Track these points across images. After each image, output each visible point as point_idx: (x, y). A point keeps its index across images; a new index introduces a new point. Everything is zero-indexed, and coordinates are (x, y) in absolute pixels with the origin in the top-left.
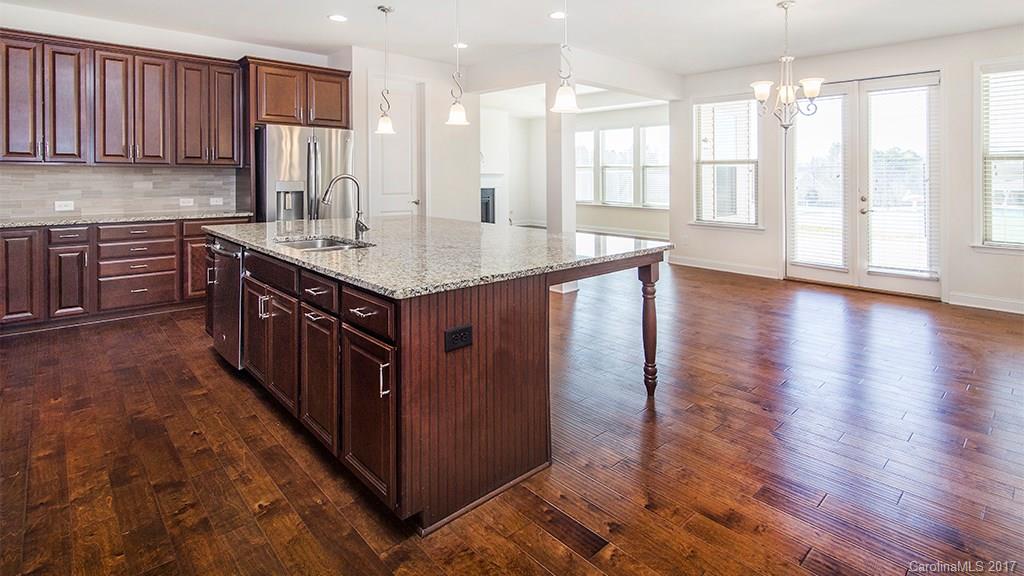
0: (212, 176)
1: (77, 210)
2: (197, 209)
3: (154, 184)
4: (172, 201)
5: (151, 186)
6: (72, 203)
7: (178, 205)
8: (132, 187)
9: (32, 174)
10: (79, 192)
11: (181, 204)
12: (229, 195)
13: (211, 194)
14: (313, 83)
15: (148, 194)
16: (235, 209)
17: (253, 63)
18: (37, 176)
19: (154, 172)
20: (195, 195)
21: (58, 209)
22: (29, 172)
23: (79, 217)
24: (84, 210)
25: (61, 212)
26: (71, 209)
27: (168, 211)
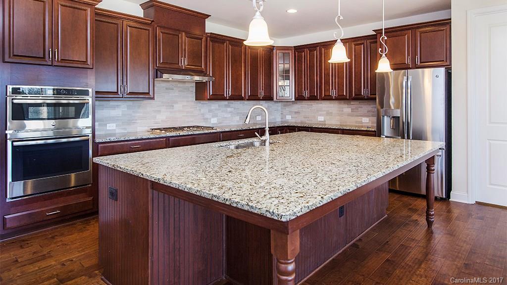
1: (325, 121)
2: (371, 125)
3: (352, 109)
4: (359, 119)
5: (350, 111)
6: (323, 117)
7: (362, 121)
8: (342, 111)
9: (312, 105)
10: (325, 113)
11: (363, 121)
15: (349, 115)
19: (352, 103)
20: (370, 116)
21: (319, 120)
22: (311, 103)
23: (325, 125)
24: (327, 121)
25: (320, 121)
26: (323, 120)
27: (357, 124)
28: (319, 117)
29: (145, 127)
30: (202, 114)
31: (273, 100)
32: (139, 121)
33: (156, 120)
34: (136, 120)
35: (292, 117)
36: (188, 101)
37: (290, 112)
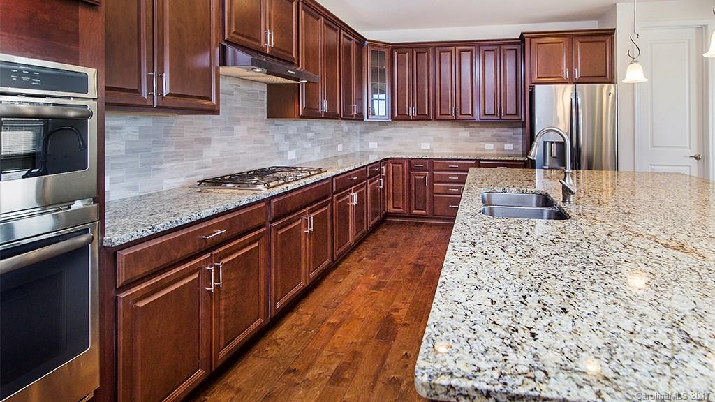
0: (506, 129)
1: (431, 149)
2: (495, 152)
3: (470, 133)
4: (481, 145)
6: (429, 144)
7: (484, 148)
8: (457, 135)
9: (412, 127)
10: (432, 138)
11: (486, 148)
12: (517, 142)
13: (505, 142)
14: (578, 45)
15: (466, 140)
16: (521, 153)
17: (528, 37)
18: (414, 128)
19: (471, 125)
20: (494, 142)
21: (422, 148)
22: (410, 125)
23: (432, 154)
24: (434, 149)
25: (424, 150)
26: (429, 148)
27: (478, 152)
28: (422, 144)
29: (182, 176)
30: (276, 144)
31: (363, 120)
32: (168, 165)
33: (204, 161)
34: (161, 163)
35: (378, 145)
36: (256, 120)
37: (375, 137)
